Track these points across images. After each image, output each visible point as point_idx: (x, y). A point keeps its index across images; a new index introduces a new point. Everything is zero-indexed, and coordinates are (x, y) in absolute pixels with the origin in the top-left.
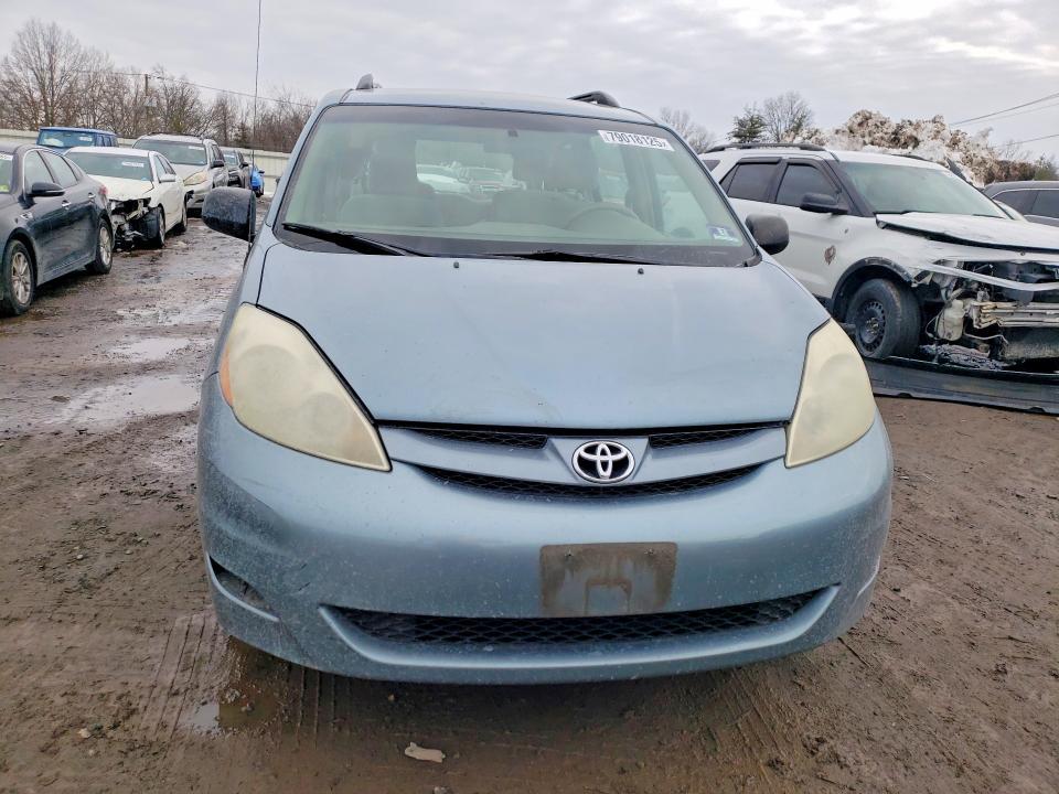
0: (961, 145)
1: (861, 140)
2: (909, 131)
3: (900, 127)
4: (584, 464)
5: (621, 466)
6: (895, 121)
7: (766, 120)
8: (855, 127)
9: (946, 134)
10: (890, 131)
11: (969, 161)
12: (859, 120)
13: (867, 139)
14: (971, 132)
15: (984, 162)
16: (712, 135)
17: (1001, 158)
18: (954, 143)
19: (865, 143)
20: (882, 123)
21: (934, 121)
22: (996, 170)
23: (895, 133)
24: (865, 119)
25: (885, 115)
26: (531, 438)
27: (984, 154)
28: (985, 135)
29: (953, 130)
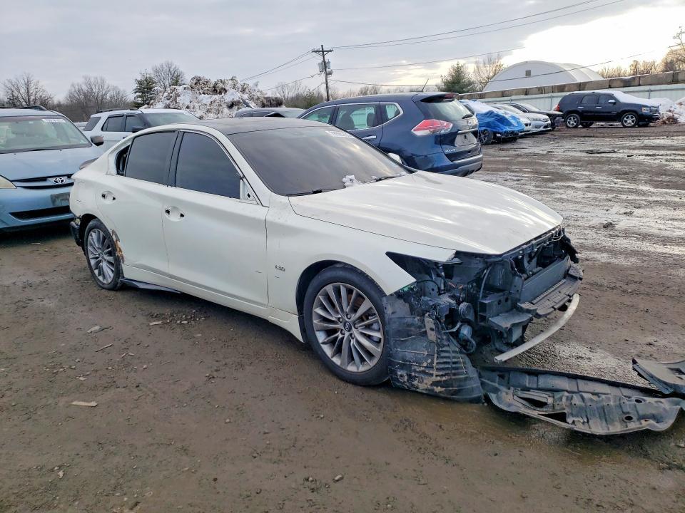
0: (247, 90)
1: (198, 92)
2: (221, 85)
3: (216, 83)
4: (55, 182)
5: (62, 181)
6: (213, 81)
7: (156, 79)
8: (194, 86)
9: (238, 85)
10: (212, 86)
11: (252, 98)
12: (195, 81)
13: (201, 91)
14: (251, 83)
15: (258, 98)
16: (124, 91)
17: (266, 96)
18: (243, 90)
19: (200, 94)
20: (207, 82)
21: (232, 80)
22: (265, 102)
23: (214, 87)
24: (198, 80)
25: (207, 77)
26: (44, 179)
27: (259, 94)
28: (256, 85)
29: (242, 83)
